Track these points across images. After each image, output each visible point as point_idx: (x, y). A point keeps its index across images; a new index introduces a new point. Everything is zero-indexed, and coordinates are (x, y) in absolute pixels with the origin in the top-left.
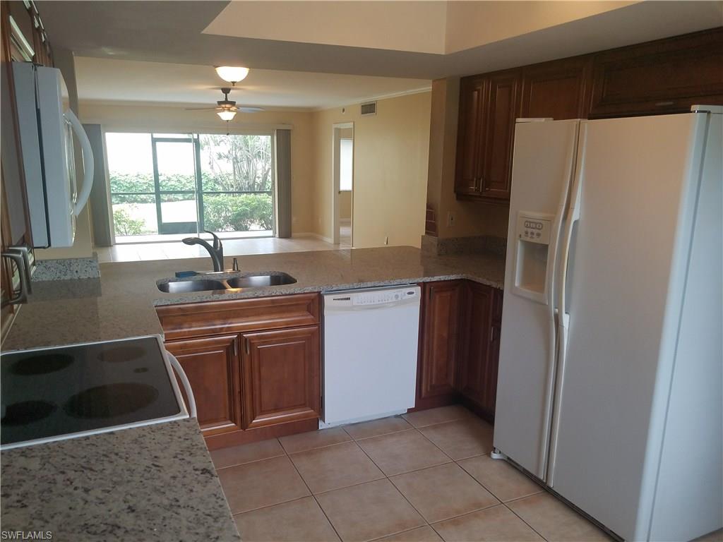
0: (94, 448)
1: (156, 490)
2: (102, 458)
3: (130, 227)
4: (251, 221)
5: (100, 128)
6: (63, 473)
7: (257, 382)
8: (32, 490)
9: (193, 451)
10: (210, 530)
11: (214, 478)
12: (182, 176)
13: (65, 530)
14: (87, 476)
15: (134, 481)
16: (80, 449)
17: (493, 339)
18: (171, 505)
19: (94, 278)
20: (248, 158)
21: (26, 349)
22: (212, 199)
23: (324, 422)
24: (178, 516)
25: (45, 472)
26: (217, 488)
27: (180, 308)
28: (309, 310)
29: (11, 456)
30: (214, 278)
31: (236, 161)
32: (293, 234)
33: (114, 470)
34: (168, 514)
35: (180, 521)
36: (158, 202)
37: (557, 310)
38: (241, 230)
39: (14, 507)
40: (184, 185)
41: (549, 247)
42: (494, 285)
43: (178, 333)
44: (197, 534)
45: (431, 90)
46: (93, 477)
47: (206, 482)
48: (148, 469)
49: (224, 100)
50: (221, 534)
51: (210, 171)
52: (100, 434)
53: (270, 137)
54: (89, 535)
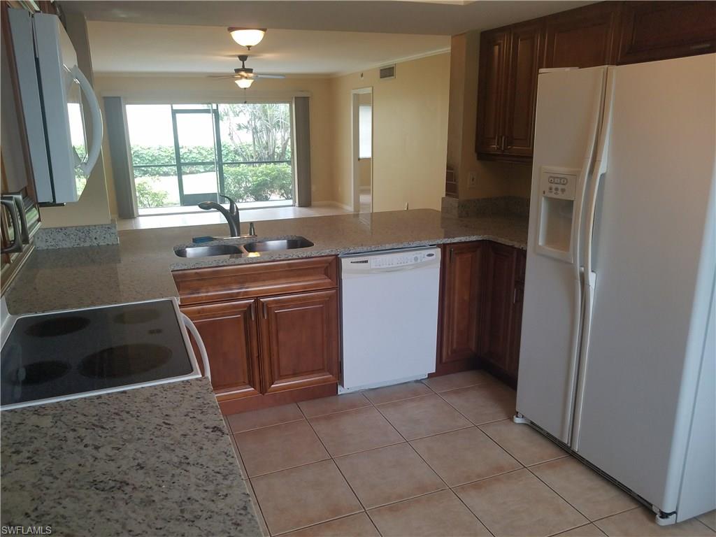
0: (105, 406)
1: (166, 448)
2: (113, 417)
3: (153, 199)
4: (271, 191)
5: (120, 100)
6: (74, 430)
7: (274, 347)
8: (43, 447)
9: (204, 409)
10: (219, 487)
11: (225, 436)
12: (203, 149)
13: (74, 486)
14: (97, 434)
15: (144, 439)
16: (92, 407)
17: (516, 301)
18: (180, 463)
19: (113, 245)
20: (267, 128)
21: (43, 312)
22: (232, 169)
23: (343, 386)
24: (187, 474)
25: (56, 430)
26: (228, 445)
27: (196, 273)
28: (326, 274)
29: (24, 414)
30: (231, 244)
31: (255, 131)
32: (313, 203)
33: (124, 428)
34: (178, 471)
35: (189, 477)
36: (180, 174)
37: (583, 269)
38: (261, 201)
39: (25, 463)
40: (205, 157)
41: (574, 202)
42: (517, 245)
43: (195, 298)
44: (206, 491)
45: (450, 51)
46: (103, 435)
47: (217, 440)
48: (159, 427)
49: (241, 67)
50: (230, 492)
51: (230, 142)
52: (112, 393)
53: (288, 105)
54: (97, 491)
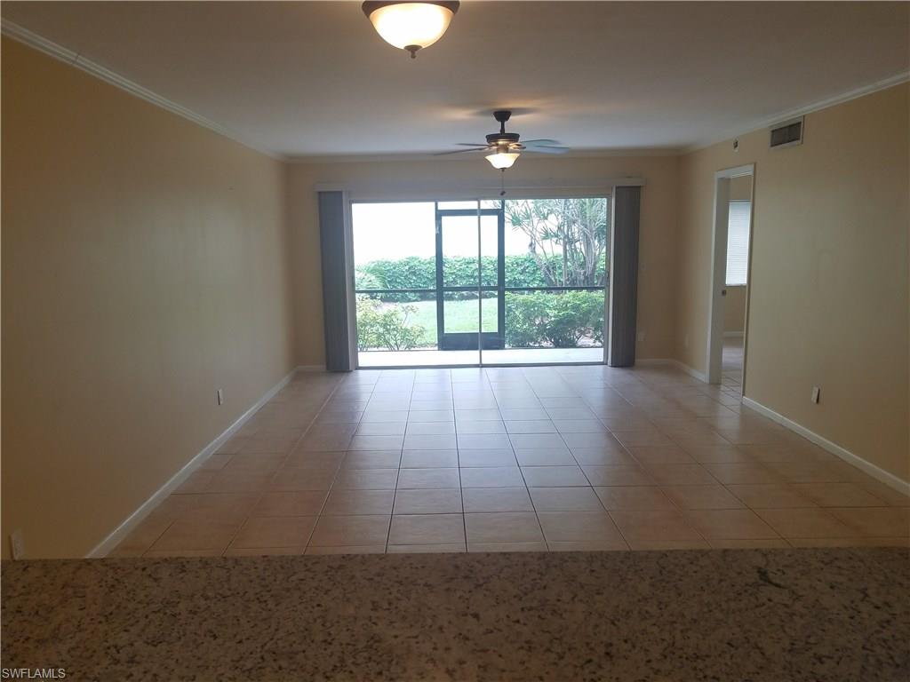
3: (403, 338)
4: (580, 331)
5: (341, 197)
20: (585, 236)
22: (521, 298)
31: (569, 241)
32: (638, 361)
36: (440, 299)
38: (563, 347)
49: (498, 132)
53: (605, 199)
